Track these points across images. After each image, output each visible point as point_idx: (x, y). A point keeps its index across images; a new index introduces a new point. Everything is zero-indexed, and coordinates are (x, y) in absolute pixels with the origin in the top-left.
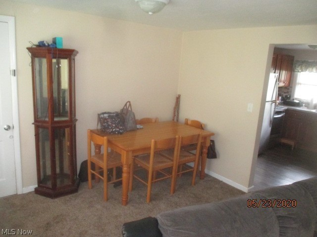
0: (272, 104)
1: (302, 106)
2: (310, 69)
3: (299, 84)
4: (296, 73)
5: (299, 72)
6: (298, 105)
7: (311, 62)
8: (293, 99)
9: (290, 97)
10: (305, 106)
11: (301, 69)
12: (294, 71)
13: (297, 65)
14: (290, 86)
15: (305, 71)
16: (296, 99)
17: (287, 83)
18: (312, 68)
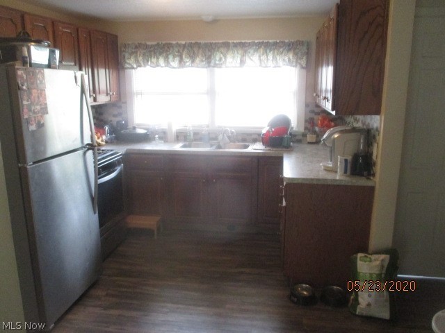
0: (85, 154)
1: (154, 139)
2: (154, 60)
3: (138, 94)
4: (128, 71)
5: (133, 68)
6: (146, 138)
7: (152, 46)
8: (134, 128)
9: (126, 122)
10: (160, 138)
11: (137, 61)
12: (124, 68)
13: (127, 55)
14: (123, 100)
15: (145, 66)
16: (140, 126)
17: (114, 93)
18: (158, 59)
